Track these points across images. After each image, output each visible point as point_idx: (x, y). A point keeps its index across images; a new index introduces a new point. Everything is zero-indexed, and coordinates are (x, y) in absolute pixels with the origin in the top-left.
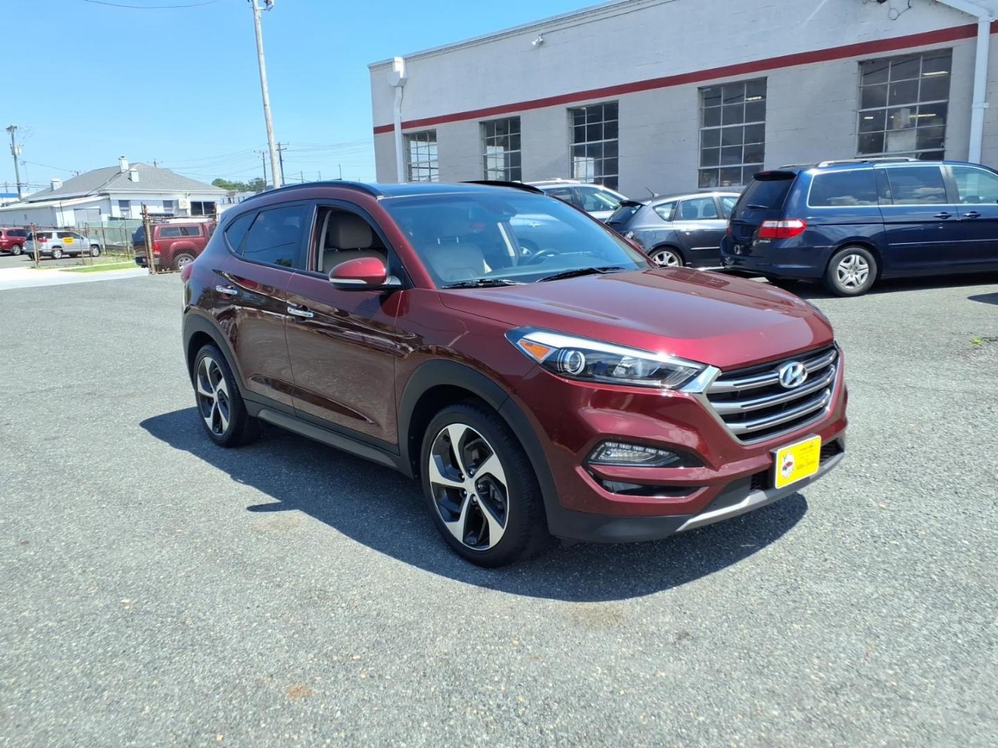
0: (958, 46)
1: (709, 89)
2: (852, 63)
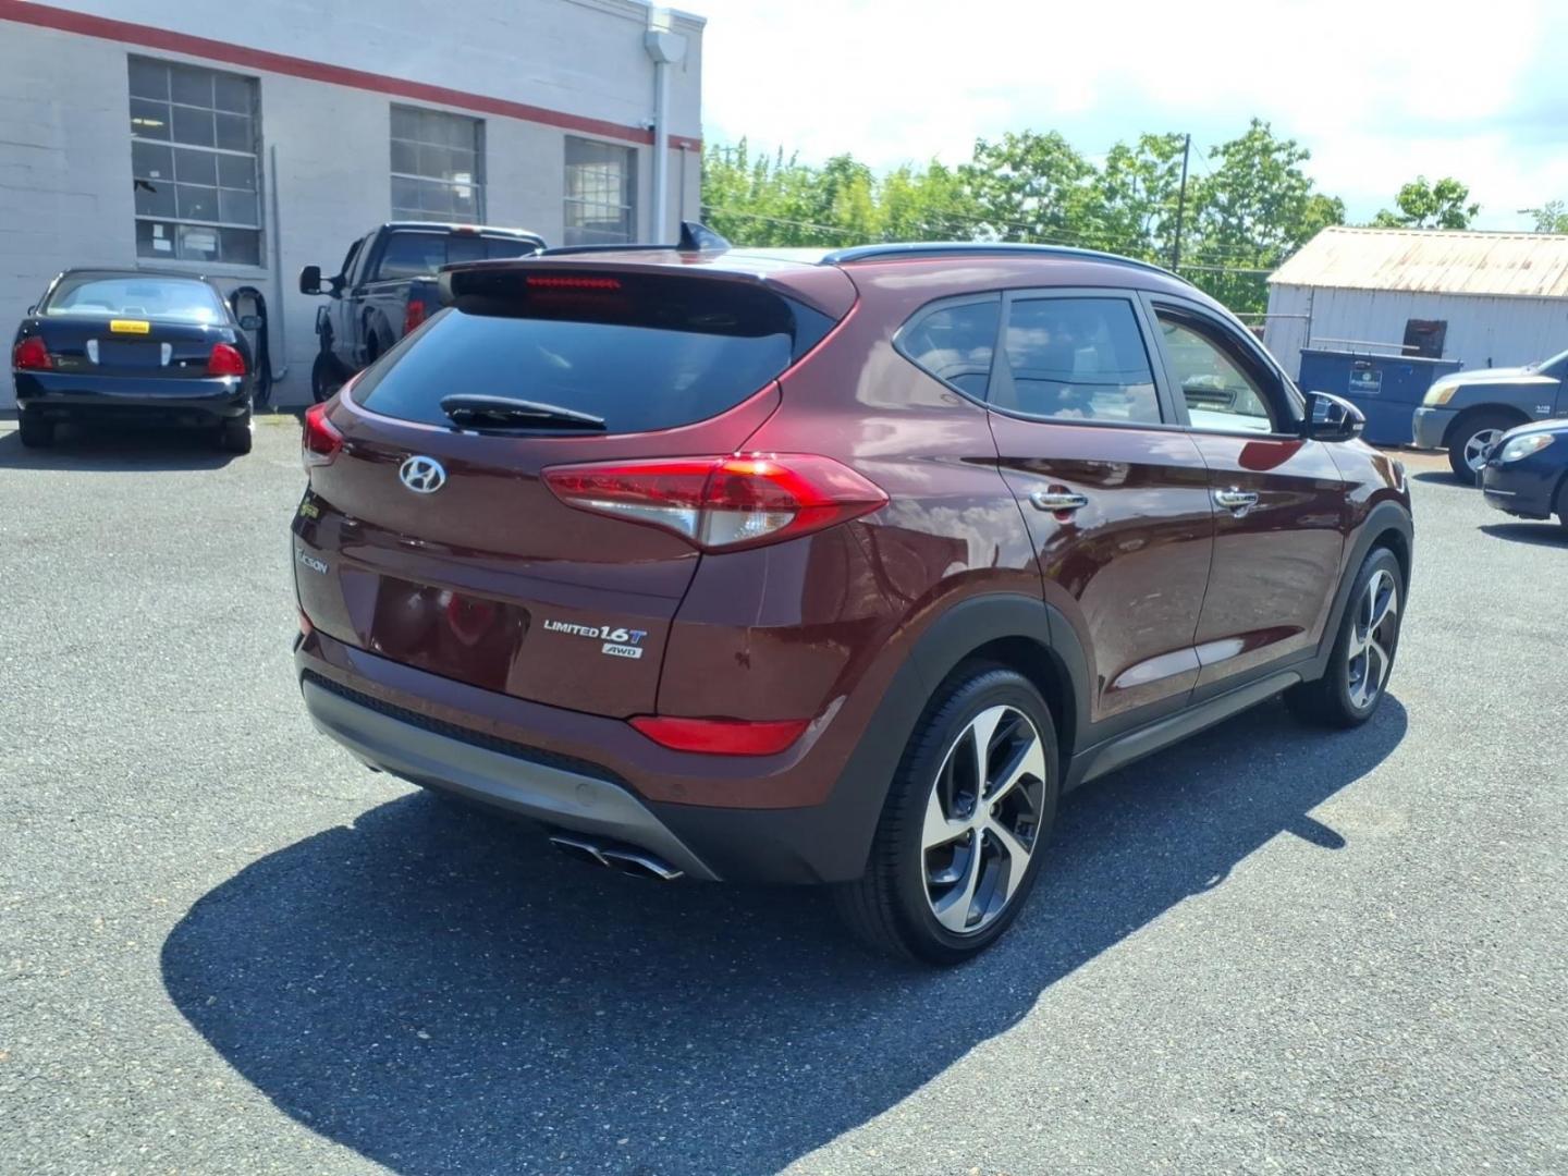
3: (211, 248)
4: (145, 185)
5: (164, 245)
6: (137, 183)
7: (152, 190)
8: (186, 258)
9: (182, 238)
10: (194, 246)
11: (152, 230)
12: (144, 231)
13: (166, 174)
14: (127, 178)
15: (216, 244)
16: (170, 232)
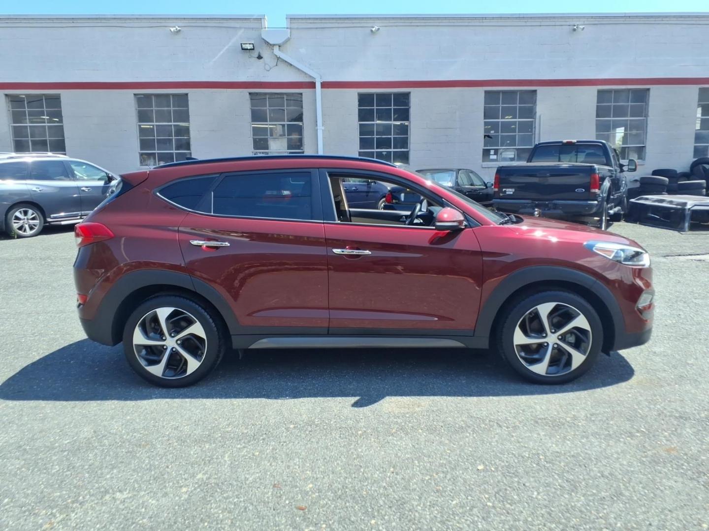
0: (306, 92)
1: (142, 96)
2: (245, 92)
3: (513, 156)
4: (489, 136)
5: (495, 157)
6: (485, 136)
7: (491, 138)
8: (502, 161)
9: (501, 154)
10: (506, 156)
11: (490, 152)
12: (486, 153)
13: (497, 131)
14: (482, 134)
15: (515, 155)
16: (496, 152)
